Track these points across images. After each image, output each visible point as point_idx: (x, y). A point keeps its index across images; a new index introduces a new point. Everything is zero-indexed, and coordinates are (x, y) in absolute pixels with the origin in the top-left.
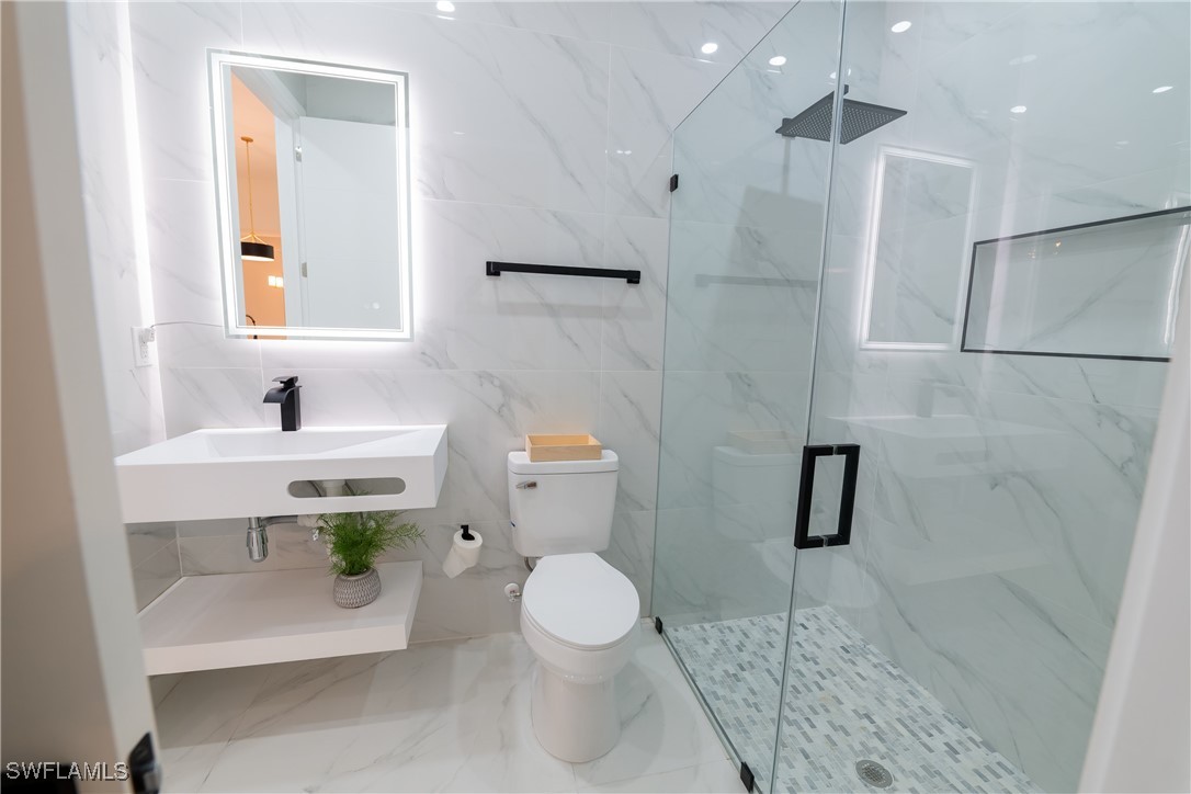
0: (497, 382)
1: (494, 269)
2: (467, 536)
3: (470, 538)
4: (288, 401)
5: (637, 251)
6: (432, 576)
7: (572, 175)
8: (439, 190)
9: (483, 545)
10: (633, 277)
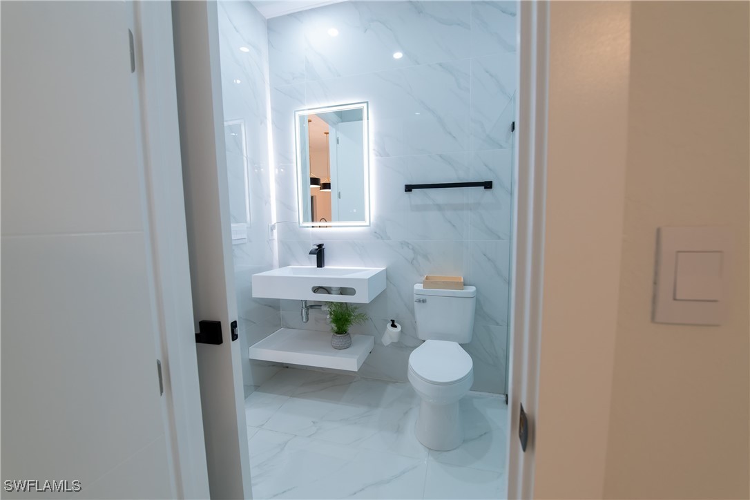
0: (411, 247)
1: (409, 188)
2: (394, 326)
3: (396, 327)
4: (320, 254)
5: (490, 170)
6: (377, 344)
7: (450, 133)
8: (382, 152)
9: (402, 331)
10: (488, 185)
